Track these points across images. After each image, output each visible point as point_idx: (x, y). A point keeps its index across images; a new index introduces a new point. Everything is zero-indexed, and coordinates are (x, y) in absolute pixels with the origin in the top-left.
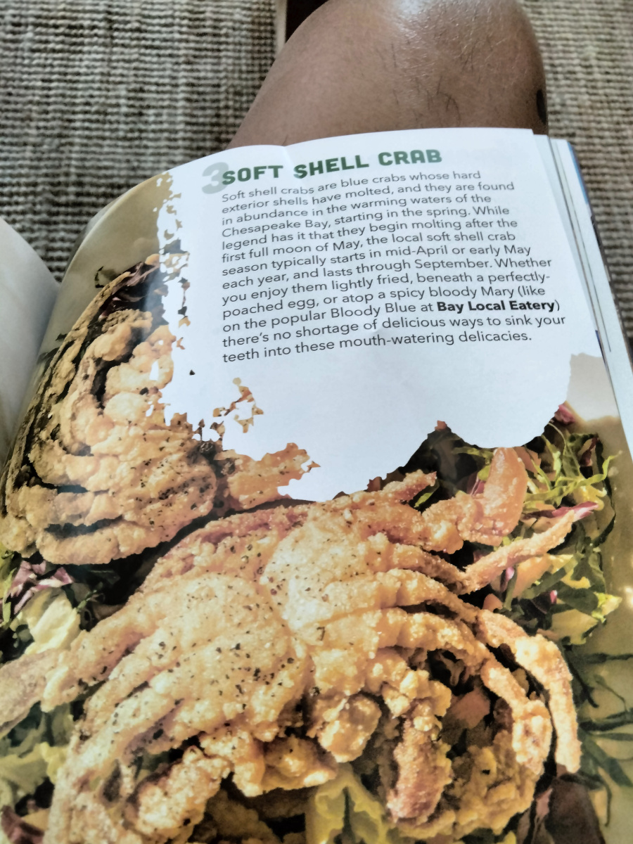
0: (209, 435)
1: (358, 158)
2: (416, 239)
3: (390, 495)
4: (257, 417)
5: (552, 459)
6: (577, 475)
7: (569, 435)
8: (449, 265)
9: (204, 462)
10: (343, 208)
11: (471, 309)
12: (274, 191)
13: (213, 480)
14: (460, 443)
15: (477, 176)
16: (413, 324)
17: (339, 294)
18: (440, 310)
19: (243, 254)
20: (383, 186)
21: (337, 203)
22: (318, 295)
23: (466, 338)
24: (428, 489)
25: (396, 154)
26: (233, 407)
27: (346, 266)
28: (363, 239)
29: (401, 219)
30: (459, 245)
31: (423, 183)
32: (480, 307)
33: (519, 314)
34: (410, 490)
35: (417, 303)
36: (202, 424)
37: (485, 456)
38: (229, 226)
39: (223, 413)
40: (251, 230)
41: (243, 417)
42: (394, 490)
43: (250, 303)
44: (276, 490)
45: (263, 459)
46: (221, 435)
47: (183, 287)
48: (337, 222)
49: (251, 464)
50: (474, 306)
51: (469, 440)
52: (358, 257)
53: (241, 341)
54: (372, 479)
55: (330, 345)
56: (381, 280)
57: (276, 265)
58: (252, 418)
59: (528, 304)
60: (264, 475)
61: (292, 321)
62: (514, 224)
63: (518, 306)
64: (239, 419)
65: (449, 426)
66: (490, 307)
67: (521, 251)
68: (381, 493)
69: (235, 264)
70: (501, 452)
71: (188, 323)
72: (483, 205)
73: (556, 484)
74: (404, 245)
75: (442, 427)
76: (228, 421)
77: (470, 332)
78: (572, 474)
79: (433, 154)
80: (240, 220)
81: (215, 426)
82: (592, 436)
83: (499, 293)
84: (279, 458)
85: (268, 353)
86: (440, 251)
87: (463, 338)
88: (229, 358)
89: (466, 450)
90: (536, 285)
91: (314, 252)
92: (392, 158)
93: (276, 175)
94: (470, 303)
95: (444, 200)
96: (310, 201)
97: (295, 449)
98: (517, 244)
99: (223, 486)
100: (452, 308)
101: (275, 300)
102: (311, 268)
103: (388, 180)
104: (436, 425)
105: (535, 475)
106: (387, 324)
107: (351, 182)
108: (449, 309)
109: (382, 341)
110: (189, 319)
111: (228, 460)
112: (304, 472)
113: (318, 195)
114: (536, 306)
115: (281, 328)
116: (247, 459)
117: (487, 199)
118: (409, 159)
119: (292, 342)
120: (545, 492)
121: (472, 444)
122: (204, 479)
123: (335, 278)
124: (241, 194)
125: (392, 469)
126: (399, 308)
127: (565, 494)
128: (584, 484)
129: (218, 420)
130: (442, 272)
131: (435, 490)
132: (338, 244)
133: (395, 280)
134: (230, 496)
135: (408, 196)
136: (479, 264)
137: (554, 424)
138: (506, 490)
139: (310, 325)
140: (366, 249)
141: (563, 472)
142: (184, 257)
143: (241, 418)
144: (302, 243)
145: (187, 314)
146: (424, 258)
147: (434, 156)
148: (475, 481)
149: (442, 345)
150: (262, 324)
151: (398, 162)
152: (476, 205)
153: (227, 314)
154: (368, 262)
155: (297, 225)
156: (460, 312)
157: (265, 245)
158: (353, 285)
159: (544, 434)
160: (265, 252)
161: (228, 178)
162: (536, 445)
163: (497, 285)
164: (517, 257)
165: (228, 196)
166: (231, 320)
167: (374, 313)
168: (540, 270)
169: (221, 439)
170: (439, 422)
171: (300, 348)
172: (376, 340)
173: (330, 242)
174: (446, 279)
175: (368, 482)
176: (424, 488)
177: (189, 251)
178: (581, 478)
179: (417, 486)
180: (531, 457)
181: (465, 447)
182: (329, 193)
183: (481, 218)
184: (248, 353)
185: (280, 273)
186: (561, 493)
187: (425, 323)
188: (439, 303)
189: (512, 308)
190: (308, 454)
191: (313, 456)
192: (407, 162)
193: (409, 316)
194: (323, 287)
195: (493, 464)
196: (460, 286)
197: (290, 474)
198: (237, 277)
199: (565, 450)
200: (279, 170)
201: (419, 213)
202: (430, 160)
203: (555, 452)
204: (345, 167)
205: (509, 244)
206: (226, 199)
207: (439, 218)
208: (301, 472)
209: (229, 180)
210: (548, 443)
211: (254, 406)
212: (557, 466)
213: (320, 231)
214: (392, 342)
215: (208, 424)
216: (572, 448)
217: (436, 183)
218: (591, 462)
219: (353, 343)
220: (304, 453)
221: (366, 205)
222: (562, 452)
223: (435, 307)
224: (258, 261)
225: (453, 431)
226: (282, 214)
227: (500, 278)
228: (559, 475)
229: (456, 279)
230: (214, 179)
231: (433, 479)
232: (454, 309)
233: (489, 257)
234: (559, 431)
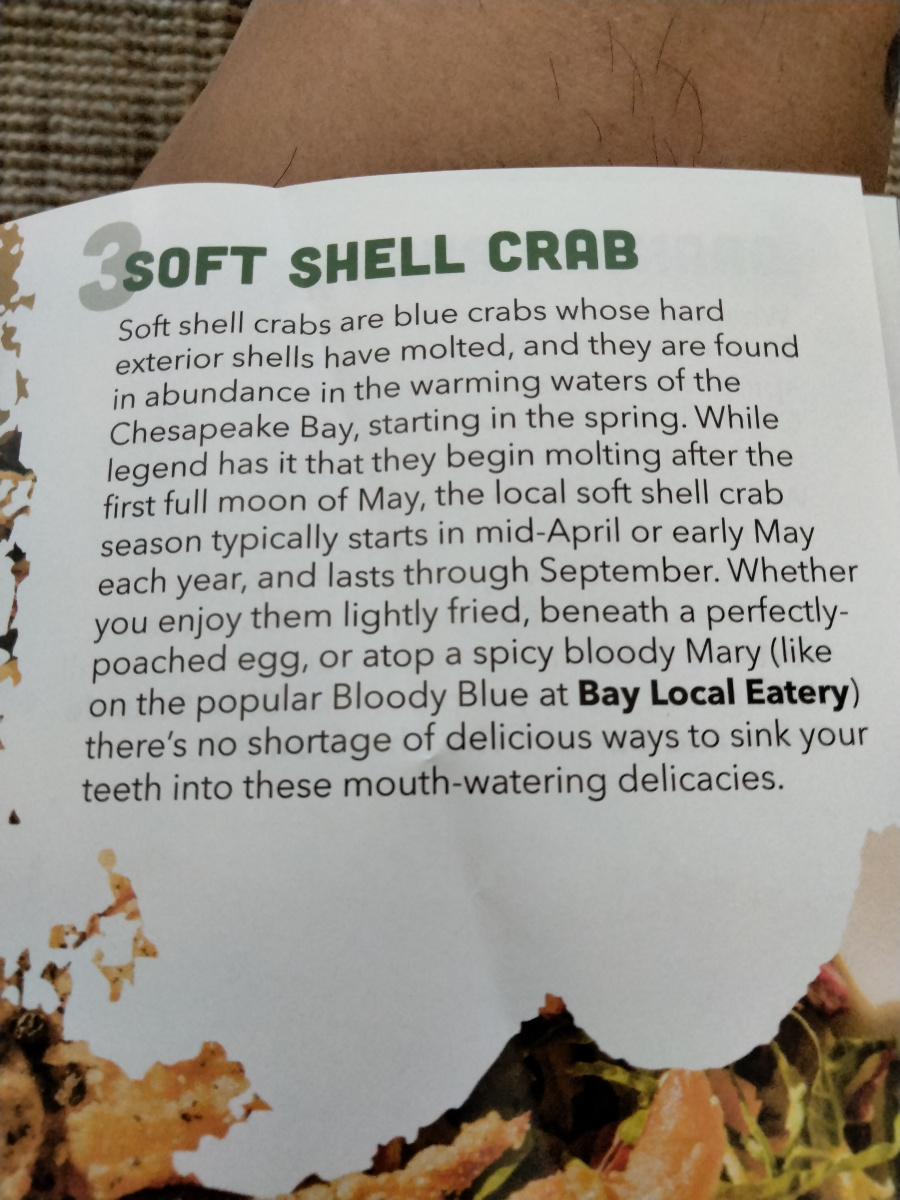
0: (38, 995)
1: (440, 242)
2: (552, 496)
3: (421, 1181)
4: (142, 962)
5: (786, 1102)
6: (835, 1142)
7: (831, 1041)
8: (619, 573)
9: (21, 1063)
10: (391, 390)
11: (656, 701)
12: (236, 322)
13: (36, 1115)
14: (590, 1052)
15: (715, 314)
16: (518, 740)
17: (357, 641)
18: (584, 702)
19: (150, 501)
20: (488, 332)
21: (380, 373)
22: (307, 641)
23: (638, 782)
24: (508, 1155)
25: (533, 237)
26: (93, 928)
27: (380, 559)
28: (426, 487)
29: (522, 436)
30: (650, 516)
31: (588, 328)
32: (680, 696)
33: (764, 715)
34: (466, 1165)
35: (532, 680)
36: (24, 962)
37: (641, 1086)
38: (128, 414)
39: (71, 939)
40: (174, 433)
41: (113, 960)
42: (430, 1168)
43: (154, 644)
44: (168, 1161)
45: (149, 1077)
46: (62, 1000)
47: (15, 571)
48: (375, 428)
49: (122, 1086)
50: (663, 694)
51: (609, 1047)
52: (413, 538)
53: (123, 749)
54: (385, 1142)
55: (322, 788)
56: (457, 612)
57: (221, 542)
58: (132, 965)
59: (790, 687)
60: (145, 1117)
61: (242, 706)
62: (784, 458)
63: (764, 695)
64: (105, 962)
65: (570, 1008)
66: (700, 696)
67: (792, 535)
68: (401, 1177)
69: (131, 528)
70: (676, 1081)
71: (17, 678)
72: (717, 399)
73: (787, 1165)
74: (519, 514)
75: (553, 1010)
76: (78, 962)
77: (648, 765)
78: (825, 1141)
79: (620, 243)
80: (153, 400)
81: (52, 972)
82: (882, 1046)
83: (727, 656)
84: (182, 1079)
85: (181, 790)
86: (602, 533)
87: (628, 783)
88: (96, 792)
89: (601, 1069)
90: (814, 634)
91: (313, 515)
92: (521, 251)
93: (247, 277)
94: (654, 684)
95: (631, 383)
96: (319, 358)
97: (219, 1060)
98: (787, 516)
99: (56, 1137)
100: (612, 697)
101: (210, 644)
102: (297, 560)
103: (504, 315)
104: (542, 1003)
105: (744, 1139)
106: (456, 741)
107: (418, 316)
108: (605, 700)
109: (441, 783)
110: (22, 666)
111: (74, 1068)
112: (234, 1121)
113: (341, 343)
114: (806, 695)
115: (218, 725)
116: (113, 1071)
117: (731, 384)
118: (561, 256)
119: (236, 768)
120: (758, 1182)
121: (615, 1055)
122: (18, 1109)
123: (352, 593)
124: (161, 324)
125: (430, 1118)
126: (488, 697)
127: (804, 1188)
128: (846, 1167)
129: (59, 958)
130: (602, 593)
131: (523, 1157)
132: (371, 494)
133: (487, 614)
134: (68, 1166)
135: (547, 366)
136: (689, 573)
137: (802, 1013)
138: (674, 1172)
139: (286, 724)
140: (429, 519)
141: (805, 1136)
142: (25, 485)
143: (108, 961)
144: (287, 485)
145: (17, 649)
146: (563, 553)
147: (621, 251)
148: (610, 1144)
149: (578, 798)
150: (175, 706)
151: (533, 265)
152: (704, 400)
153: (102, 667)
154: (434, 555)
155: (281, 429)
156: (628, 711)
157: (200, 483)
158: (392, 617)
159: (777, 1039)
160: (199, 502)
161: (136, 273)
162: (755, 1068)
163: (726, 634)
164: (782, 554)
165: (132, 327)
166: (111, 687)
167: (432, 705)
168: (829, 593)
169: (61, 1010)
170: (549, 997)
171: (255, 784)
172: (431, 781)
173: (354, 482)
174: (608, 614)
175: (374, 1151)
176: (498, 1155)
177: (36, 472)
178: (843, 1153)
179: (482, 1153)
180: (741, 1097)
181: (600, 1063)
182: (364, 340)
183: (713, 438)
184: (137, 784)
185: (229, 567)
186: (795, 1185)
187: (545, 740)
188: (583, 683)
189: (751, 700)
190: (248, 1074)
191: (259, 1082)
192: (554, 265)
193: (511, 718)
194: (323, 617)
195: (654, 1108)
196: (637, 634)
197: (200, 1122)
198: (131, 567)
199: (817, 1082)
200: (257, 260)
201: (564, 420)
202: (611, 264)
203: (795, 1083)
204: (409, 269)
205: (766, 513)
206: (128, 331)
207: (612, 437)
208: (227, 1120)
209: (139, 278)
210: (783, 1063)
211: (139, 931)
212: (794, 1120)
213: (334, 450)
214: (464, 788)
215: (37, 965)
216: (834, 1074)
217: (617, 330)
218: (871, 1114)
219: (374, 787)
220: (238, 1070)
221: (445, 387)
222: (810, 1085)
223: (573, 694)
224: (182, 526)
225: (579, 1022)
226: (250, 395)
227: (732, 614)
228: (796, 1143)
229: (632, 615)
230: (106, 268)
231: (521, 1130)
232: (616, 702)
233: (715, 553)
234: (812, 1034)
